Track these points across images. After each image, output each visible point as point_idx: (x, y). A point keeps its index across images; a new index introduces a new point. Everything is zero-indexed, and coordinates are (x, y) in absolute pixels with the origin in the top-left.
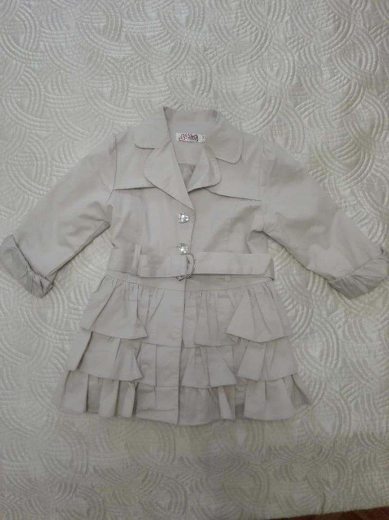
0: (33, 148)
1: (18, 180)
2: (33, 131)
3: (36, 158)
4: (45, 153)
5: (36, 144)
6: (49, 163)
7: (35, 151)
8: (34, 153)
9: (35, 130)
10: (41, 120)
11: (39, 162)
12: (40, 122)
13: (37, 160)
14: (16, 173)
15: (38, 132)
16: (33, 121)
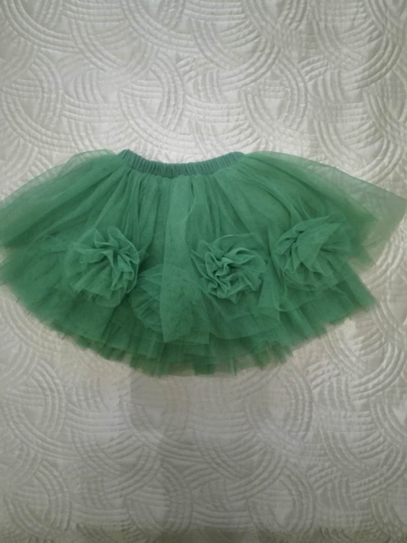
0: (40, 73)
1: (14, 117)
2: (43, 49)
3: (43, 88)
4: (56, 83)
5: (45, 68)
6: (60, 98)
7: (43, 78)
8: (41, 81)
9: (46, 47)
10: (56, 34)
11: (46, 95)
12: (54, 37)
13: (43, 92)
14: (12, 106)
15: (50, 51)
16: (44, 33)
